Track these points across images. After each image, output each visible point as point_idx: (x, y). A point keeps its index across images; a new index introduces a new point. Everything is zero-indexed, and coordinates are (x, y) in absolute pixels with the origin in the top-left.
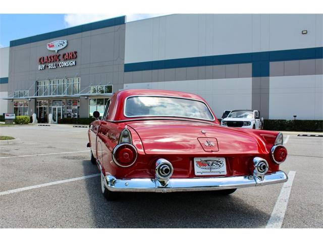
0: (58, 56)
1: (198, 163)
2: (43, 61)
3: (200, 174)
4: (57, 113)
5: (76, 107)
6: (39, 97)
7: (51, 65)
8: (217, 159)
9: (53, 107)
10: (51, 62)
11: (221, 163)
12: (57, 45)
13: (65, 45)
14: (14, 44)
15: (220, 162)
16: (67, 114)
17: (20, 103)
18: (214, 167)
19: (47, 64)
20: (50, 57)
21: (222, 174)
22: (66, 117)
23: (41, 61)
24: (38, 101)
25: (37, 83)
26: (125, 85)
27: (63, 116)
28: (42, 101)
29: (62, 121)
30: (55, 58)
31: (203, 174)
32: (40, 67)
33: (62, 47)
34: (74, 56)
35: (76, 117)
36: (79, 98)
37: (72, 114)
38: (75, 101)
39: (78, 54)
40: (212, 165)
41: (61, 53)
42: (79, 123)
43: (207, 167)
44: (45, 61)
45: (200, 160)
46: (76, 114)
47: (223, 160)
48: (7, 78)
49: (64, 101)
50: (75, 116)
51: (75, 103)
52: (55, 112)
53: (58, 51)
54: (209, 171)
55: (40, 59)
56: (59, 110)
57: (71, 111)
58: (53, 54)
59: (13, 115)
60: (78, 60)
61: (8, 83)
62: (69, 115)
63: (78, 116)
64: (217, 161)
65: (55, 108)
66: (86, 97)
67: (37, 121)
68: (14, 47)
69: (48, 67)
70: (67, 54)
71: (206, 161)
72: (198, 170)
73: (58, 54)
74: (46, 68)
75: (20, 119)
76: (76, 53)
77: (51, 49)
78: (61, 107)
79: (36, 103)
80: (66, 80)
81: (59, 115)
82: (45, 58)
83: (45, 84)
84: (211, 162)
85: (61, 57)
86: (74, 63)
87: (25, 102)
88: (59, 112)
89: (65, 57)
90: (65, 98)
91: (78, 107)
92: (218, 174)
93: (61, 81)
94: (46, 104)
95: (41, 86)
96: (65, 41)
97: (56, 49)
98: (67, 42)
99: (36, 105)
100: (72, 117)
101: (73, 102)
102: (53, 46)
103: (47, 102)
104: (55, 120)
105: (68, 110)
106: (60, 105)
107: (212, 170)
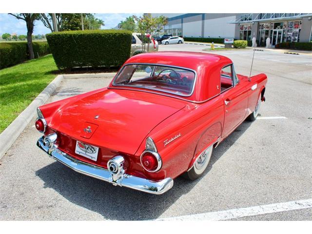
1: (79, 143)
3: (78, 153)
4: (277, 37)
5: (297, 30)
6: (262, 20)
9: (274, 30)
11: (94, 150)
15: (94, 148)
16: (287, 38)
17: (245, 26)
18: (89, 151)
21: (93, 159)
22: (285, 40)
24: (261, 24)
27: (283, 39)
28: (265, 24)
29: (279, 47)
31: (81, 154)
35: (296, 41)
36: (302, 19)
37: (293, 38)
38: (297, 23)
40: (87, 149)
43: (84, 149)
46: (297, 38)
49: (286, 23)
50: (295, 39)
51: (296, 26)
52: (275, 35)
54: (84, 153)
56: (280, 33)
57: (291, 34)
59: (232, 40)
62: (289, 39)
63: (298, 40)
64: (92, 147)
65: (276, 31)
66: (310, 18)
71: (84, 144)
75: (238, 44)
78: (282, 30)
79: (259, 26)
81: (279, 39)
87: (249, 25)
90: (287, 20)
91: (300, 30)
92: (90, 158)
94: (268, 27)
99: (258, 28)
100: (292, 41)
103: (269, 25)
104: (274, 44)
105: (289, 33)
106: (281, 28)
107: (87, 154)
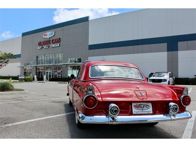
0: (50, 41)
1: (135, 106)
2: (41, 44)
3: (136, 113)
4: (49, 75)
5: (60, 71)
6: (38, 65)
7: (45, 47)
8: (146, 104)
9: (46, 71)
10: (45, 44)
12: (49, 35)
13: (53, 34)
14: (24, 34)
15: (148, 105)
16: (55, 76)
17: (27, 69)
18: (145, 109)
19: (43, 46)
20: (45, 42)
21: (149, 113)
22: (54, 77)
23: (40, 44)
24: (38, 68)
25: (37, 57)
26: (89, 58)
27: (52, 77)
28: (40, 68)
29: (52, 80)
30: (47, 42)
31: (138, 113)
32: (39, 48)
33: (52, 36)
34: (58, 41)
35: (60, 77)
36: (62, 66)
37: (58, 75)
38: (59, 68)
39: (61, 40)
40: (143, 107)
41: (51, 39)
42: (62, 81)
43: (140, 108)
44: (42, 44)
45: (136, 105)
46: (60, 75)
47: (150, 105)
48: (20, 54)
49: (53, 67)
50: (59, 76)
51: (59, 69)
52: (47, 74)
53: (49, 38)
54: (141, 111)
55: (39, 43)
56: (50, 73)
57: (57, 73)
58: (46, 40)
59: (23, 76)
60: (61, 43)
61: (20, 57)
62: (56, 76)
63: (61, 76)
65: (48, 72)
66: (66, 65)
67: (37, 79)
68: (24, 37)
69: (43, 47)
70: (54, 40)
71: (140, 105)
72: (134, 110)
73: (49, 40)
74: (42, 48)
75: (27, 79)
76: (60, 39)
77: (45, 37)
78: (51, 71)
79: (37, 69)
80: (54, 55)
81: (50, 76)
82: (42, 42)
83: (42, 58)
84: (143, 106)
85: (51, 42)
86: (58, 45)
87: (30, 68)
88: (50, 74)
89: (54, 41)
90: (54, 66)
91: (61, 71)
92: (147, 113)
93: (51, 55)
94: (42, 70)
95: (40, 59)
96: (54, 32)
97: (48, 37)
98: (55, 33)
99: (36, 70)
100: (58, 77)
101: (58, 68)
102: (46, 35)
103: (43, 68)
104: (47, 79)
105: (55, 73)
106: (51, 70)
107: (143, 111)
